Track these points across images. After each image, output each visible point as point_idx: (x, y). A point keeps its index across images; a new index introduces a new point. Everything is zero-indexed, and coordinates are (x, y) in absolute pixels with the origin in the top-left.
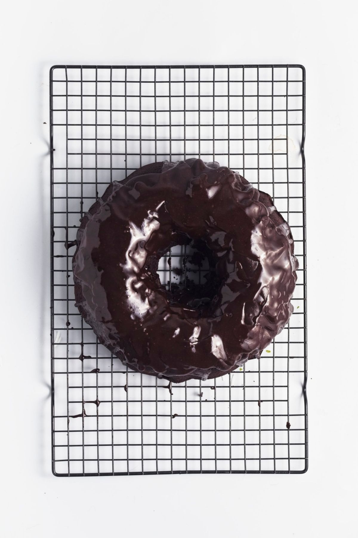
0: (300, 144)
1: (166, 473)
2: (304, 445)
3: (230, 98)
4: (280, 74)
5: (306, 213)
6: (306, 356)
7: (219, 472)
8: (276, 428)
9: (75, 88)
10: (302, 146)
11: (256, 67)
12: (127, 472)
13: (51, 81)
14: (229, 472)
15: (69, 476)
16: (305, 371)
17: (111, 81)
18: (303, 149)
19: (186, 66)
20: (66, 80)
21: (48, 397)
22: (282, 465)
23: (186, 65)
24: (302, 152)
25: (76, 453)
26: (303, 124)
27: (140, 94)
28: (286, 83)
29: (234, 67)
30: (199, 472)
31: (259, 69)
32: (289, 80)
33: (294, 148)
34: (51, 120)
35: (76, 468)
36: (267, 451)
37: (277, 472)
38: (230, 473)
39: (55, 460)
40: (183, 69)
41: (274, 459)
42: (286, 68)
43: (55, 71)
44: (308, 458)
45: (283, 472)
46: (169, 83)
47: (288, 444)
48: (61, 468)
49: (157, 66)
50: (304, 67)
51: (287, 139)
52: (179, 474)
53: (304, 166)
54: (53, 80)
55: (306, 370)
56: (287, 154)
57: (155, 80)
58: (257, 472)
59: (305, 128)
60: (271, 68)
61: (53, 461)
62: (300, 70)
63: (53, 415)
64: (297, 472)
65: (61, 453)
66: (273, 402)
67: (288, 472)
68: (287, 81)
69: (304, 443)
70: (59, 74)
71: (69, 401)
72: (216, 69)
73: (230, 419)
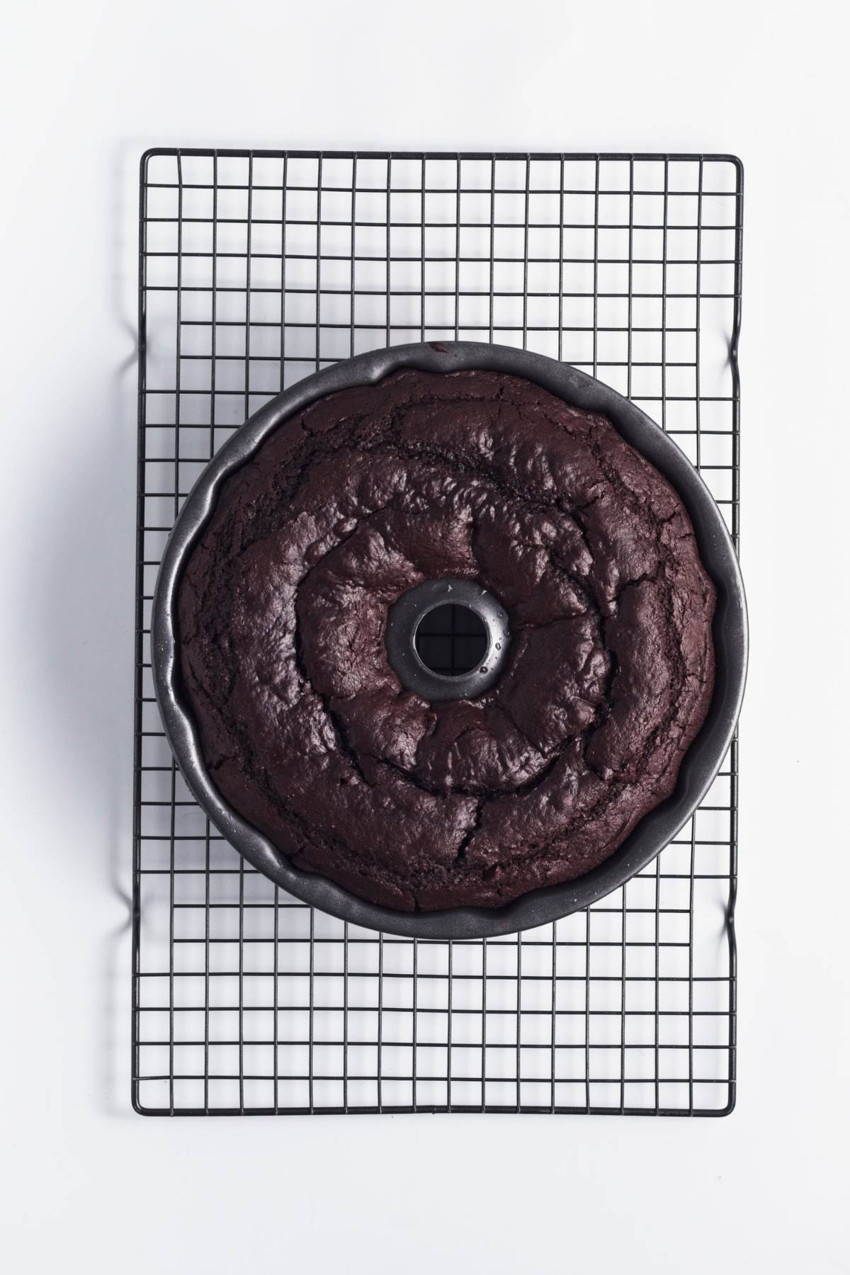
0: (728, 342)
1: (400, 1110)
2: (727, 1050)
3: (565, 230)
4: (684, 175)
5: (739, 504)
6: (735, 840)
7: (526, 1110)
8: (660, 1010)
9: (198, 203)
10: (733, 346)
11: (628, 158)
12: (308, 1106)
13: (144, 185)
14: (548, 1111)
15: (172, 1114)
16: (732, 876)
17: (284, 188)
18: (734, 352)
19: (462, 154)
20: (177, 183)
21: (126, 927)
22: (674, 1097)
23: (463, 151)
24: (733, 360)
25: (190, 1061)
26: (737, 296)
27: (353, 218)
28: (697, 197)
29: (575, 158)
30: (479, 1109)
31: (635, 163)
32: (704, 190)
33: (715, 351)
34: (142, 276)
35: (189, 1096)
36: (640, 1064)
37: (663, 1112)
38: (550, 1113)
39: (140, 1076)
40: (455, 162)
41: (656, 1081)
42: (698, 163)
43: (154, 161)
44: (735, 1079)
45: (677, 1113)
46: (420, 194)
47: (690, 1047)
48: (153, 1095)
49: (393, 153)
50: (740, 160)
51: (697, 330)
52: (431, 1114)
53: (738, 393)
54: (149, 182)
55: (735, 873)
56: (696, 365)
57: (388, 186)
58: (614, 1111)
59: (741, 304)
60: (664, 162)
61: (134, 1079)
62: (731, 167)
63: (137, 972)
64: (709, 1113)
65: (153, 1061)
66: (654, 947)
67: (687, 1113)
68: (700, 194)
69: (727, 1044)
70: (162, 169)
71: (175, 937)
72: (532, 163)
73: (554, 985)
